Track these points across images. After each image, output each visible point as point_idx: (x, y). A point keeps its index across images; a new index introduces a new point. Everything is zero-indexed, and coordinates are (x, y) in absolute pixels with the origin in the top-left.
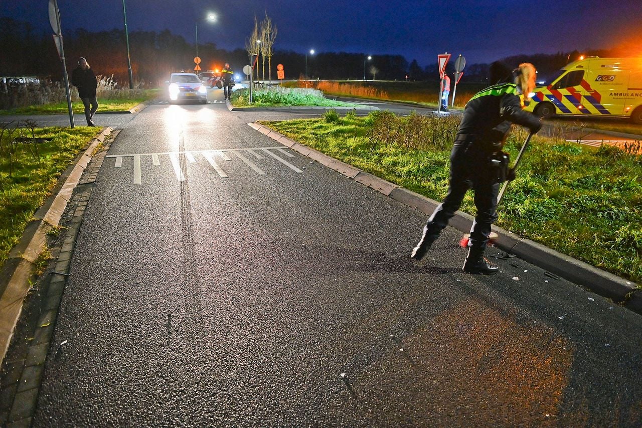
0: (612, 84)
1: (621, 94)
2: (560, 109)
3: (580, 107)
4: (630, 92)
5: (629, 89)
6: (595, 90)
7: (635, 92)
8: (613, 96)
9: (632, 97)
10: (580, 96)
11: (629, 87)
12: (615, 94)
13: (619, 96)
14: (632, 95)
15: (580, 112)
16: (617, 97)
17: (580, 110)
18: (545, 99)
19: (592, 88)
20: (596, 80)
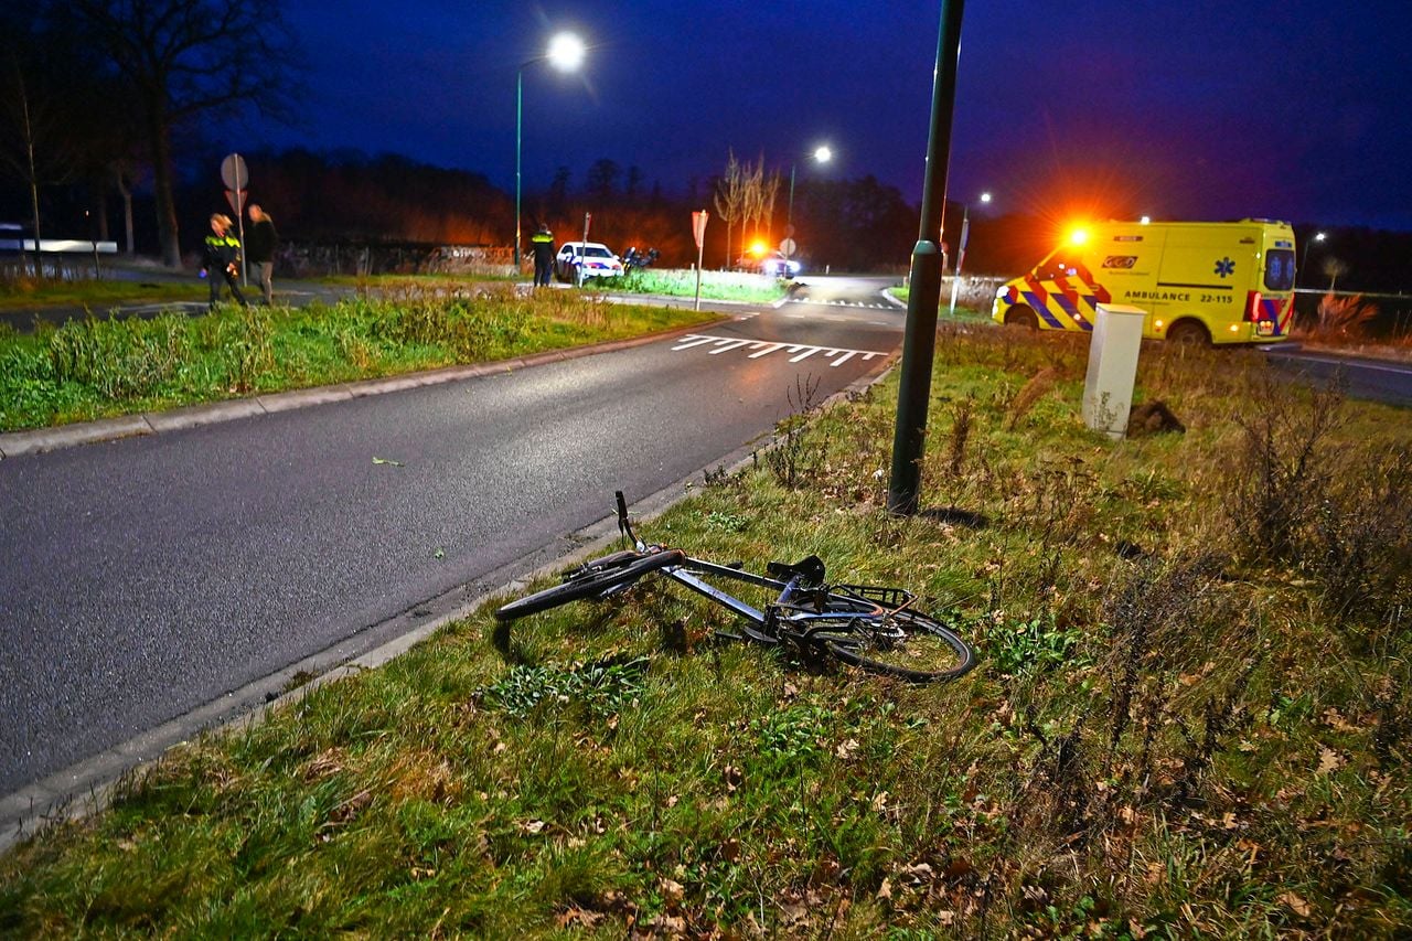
0: (1131, 274)
1: (1145, 295)
2: (1046, 320)
3: (1077, 317)
4: (1162, 290)
5: (1159, 284)
6: (1100, 286)
7: (1170, 290)
8: (1132, 298)
9: (1164, 300)
10: (1075, 295)
11: (1163, 281)
12: (1134, 293)
13: (1141, 299)
14: (1165, 296)
15: (1076, 326)
16: (1136, 299)
17: (1077, 322)
18: (1021, 299)
19: (1096, 280)
20: (1104, 266)
